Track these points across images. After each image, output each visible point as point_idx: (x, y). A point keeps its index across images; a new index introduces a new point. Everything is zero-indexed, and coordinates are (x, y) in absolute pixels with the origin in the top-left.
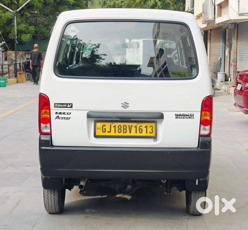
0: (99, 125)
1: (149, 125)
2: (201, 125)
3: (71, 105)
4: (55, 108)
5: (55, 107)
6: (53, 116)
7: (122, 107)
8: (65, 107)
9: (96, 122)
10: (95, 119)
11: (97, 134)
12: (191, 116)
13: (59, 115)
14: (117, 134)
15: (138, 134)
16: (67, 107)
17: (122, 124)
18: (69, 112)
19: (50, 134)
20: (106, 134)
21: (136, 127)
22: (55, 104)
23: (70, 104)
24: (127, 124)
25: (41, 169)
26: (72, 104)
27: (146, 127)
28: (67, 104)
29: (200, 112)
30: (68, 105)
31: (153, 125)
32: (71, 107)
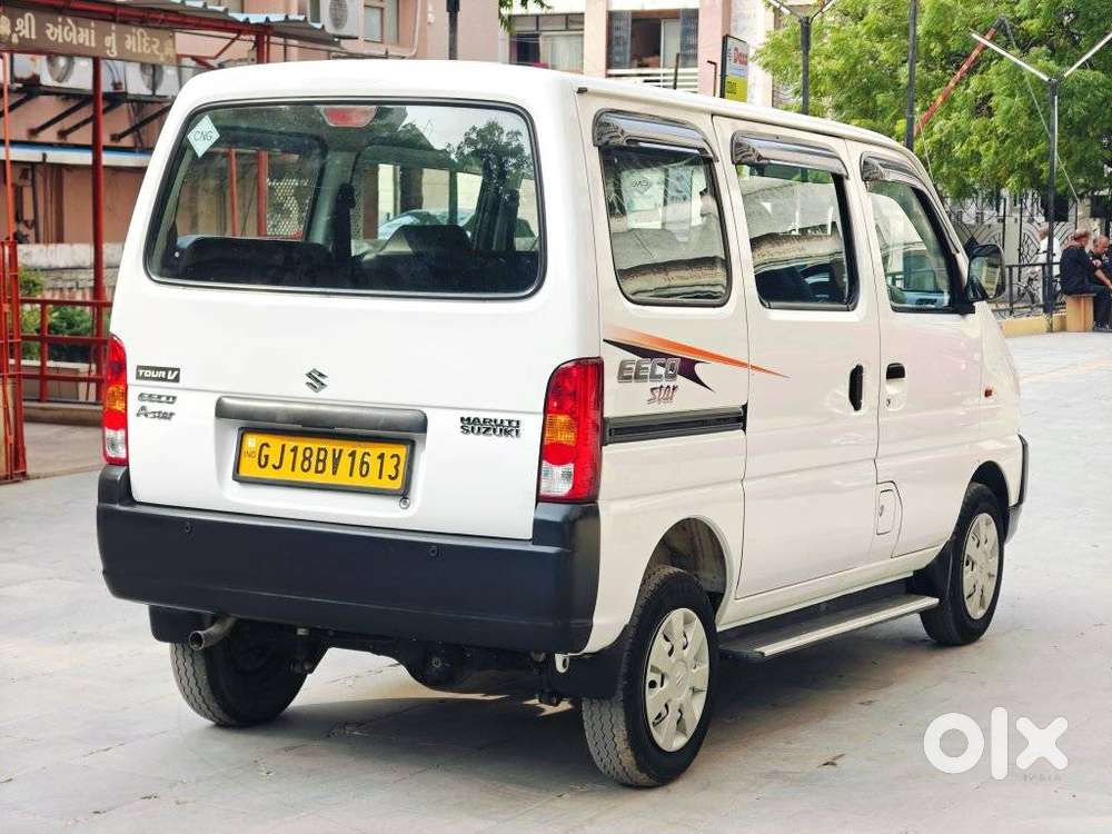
0: (252, 442)
1: (389, 450)
2: (544, 462)
3: (176, 373)
4: (139, 382)
5: (138, 377)
6: (133, 405)
7: (306, 387)
8: (161, 379)
9: (244, 431)
10: (242, 423)
11: (243, 473)
12: (509, 429)
13: (146, 404)
14: (299, 476)
15: (357, 481)
16: (165, 379)
17: (315, 445)
18: (172, 393)
19: (124, 463)
20: (269, 473)
21: (353, 454)
22: (139, 367)
23: (173, 370)
24: (330, 446)
25: (104, 572)
26: (178, 370)
27: (381, 457)
28: (166, 370)
29: (542, 417)
30: (170, 372)
31: (402, 451)
32: (177, 379)
